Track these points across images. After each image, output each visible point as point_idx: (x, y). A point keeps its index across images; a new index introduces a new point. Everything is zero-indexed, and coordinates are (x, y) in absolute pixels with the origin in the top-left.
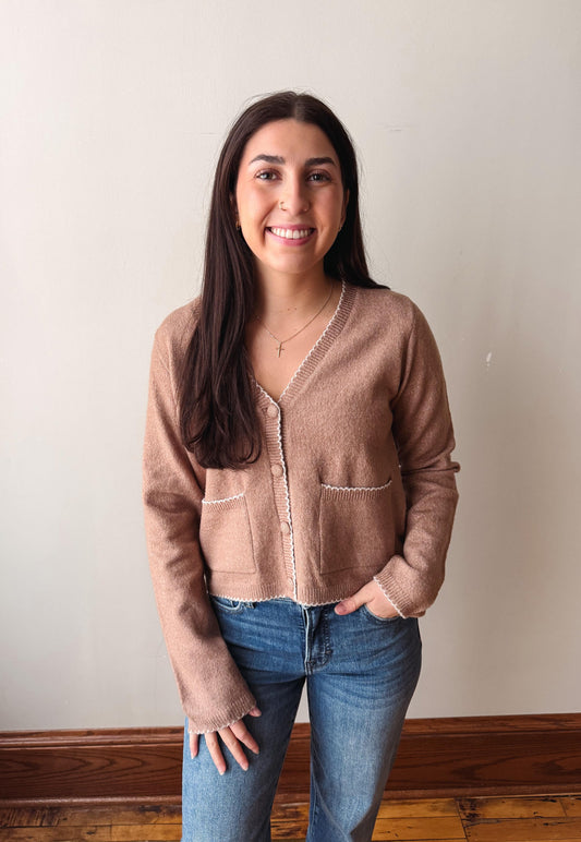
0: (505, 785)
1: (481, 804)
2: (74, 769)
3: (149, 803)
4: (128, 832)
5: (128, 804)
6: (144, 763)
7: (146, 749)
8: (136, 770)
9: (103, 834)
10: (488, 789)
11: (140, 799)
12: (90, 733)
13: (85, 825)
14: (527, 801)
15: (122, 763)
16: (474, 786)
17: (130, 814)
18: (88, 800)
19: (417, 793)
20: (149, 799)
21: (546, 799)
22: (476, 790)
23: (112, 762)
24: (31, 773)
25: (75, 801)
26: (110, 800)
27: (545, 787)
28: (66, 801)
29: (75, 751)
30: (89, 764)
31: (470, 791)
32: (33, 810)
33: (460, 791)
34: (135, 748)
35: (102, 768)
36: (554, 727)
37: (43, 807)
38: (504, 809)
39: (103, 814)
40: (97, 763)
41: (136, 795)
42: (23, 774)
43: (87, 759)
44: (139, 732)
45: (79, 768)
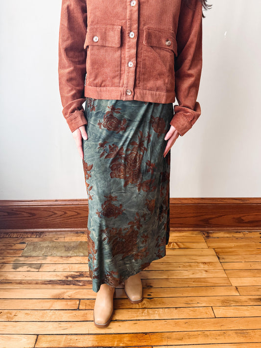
0: (221, 226)
1: (211, 233)
2: (49, 216)
3: (79, 231)
4: (71, 239)
5: (71, 231)
6: (78, 214)
7: (79, 207)
8: (75, 217)
9: (62, 240)
10: (214, 228)
11: (76, 229)
12: (56, 201)
13: (54, 237)
14: (229, 232)
15: (69, 213)
16: (209, 227)
17: (72, 234)
18: (55, 230)
19: (186, 229)
20: (79, 229)
21: (237, 232)
22: (209, 229)
23: (65, 213)
24: (32, 217)
25: (50, 230)
26: (64, 229)
27: (236, 228)
28: (46, 230)
29: (50, 208)
30: (56, 214)
31: (206, 229)
32: (32, 233)
33: (203, 229)
34: (75, 207)
35: (61, 216)
36: (242, 202)
37: (36, 232)
38: (221, 234)
39: (61, 234)
40: (59, 213)
41: (74, 227)
42: (29, 218)
43: (55, 212)
44: (76, 200)
45: (52, 215)
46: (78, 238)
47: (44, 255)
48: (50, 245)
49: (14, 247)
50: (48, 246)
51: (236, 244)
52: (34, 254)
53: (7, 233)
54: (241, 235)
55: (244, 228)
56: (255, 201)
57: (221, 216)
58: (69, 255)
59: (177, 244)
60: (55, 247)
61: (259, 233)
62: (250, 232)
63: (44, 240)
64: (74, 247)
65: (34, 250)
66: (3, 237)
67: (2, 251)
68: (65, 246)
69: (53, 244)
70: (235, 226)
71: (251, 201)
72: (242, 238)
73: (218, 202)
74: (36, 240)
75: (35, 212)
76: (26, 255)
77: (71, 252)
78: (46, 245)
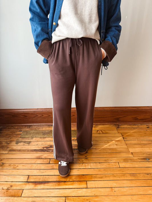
0: (125, 122)
1: (120, 125)
3: (51, 125)
4: (46, 129)
5: (46, 125)
6: (49, 116)
7: (50, 112)
8: (48, 117)
9: (41, 129)
10: (122, 123)
11: (48, 124)
12: (38, 109)
13: (37, 128)
14: (130, 125)
15: (45, 116)
16: (119, 122)
18: (37, 124)
19: (107, 123)
21: (134, 125)
22: (119, 123)
23: (43, 115)
24: (25, 118)
25: (35, 124)
26: (42, 124)
28: (33, 124)
29: (34, 113)
30: (38, 116)
31: (118, 123)
32: (26, 126)
33: (116, 123)
34: (47, 112)
35: (40, 117)
36: (137, 109)
37: (28, 125)
38: (125, 126)
39: (41, 126)
40: (39, 115)
41: (47, 123)
42: (24, 118)
43: (38, 115)
44: (48, 109)
45: (35, 117)
46: (50, 128)
47: (32, 137)
48: (35, 132)
49: (16, 133)
50: (34, 132)
51: (133, 131)
52: (27, 136)
53: (12, 126)
54: (136, 126)
55: (138, 123)
56: (144, 108)
57: (126, 116)
58: (45, 137)
59: (101, 131)
60: (38, 133)
61: (146, 125)
62: (141, 125)
63: (32, 129)
64: (47, 133)
65: (26, 134)
66: (10, 128)
67: (10, 135)
68: (43, 133)
69: (37, 131)
70: (133, 122)
71: (142, 108)
72: (137, 128)
73: (124, 109)
74: (27, 129)
75: (27, 115)
76: (22, 137)
77: (46, 135)
78: (32, 132)
